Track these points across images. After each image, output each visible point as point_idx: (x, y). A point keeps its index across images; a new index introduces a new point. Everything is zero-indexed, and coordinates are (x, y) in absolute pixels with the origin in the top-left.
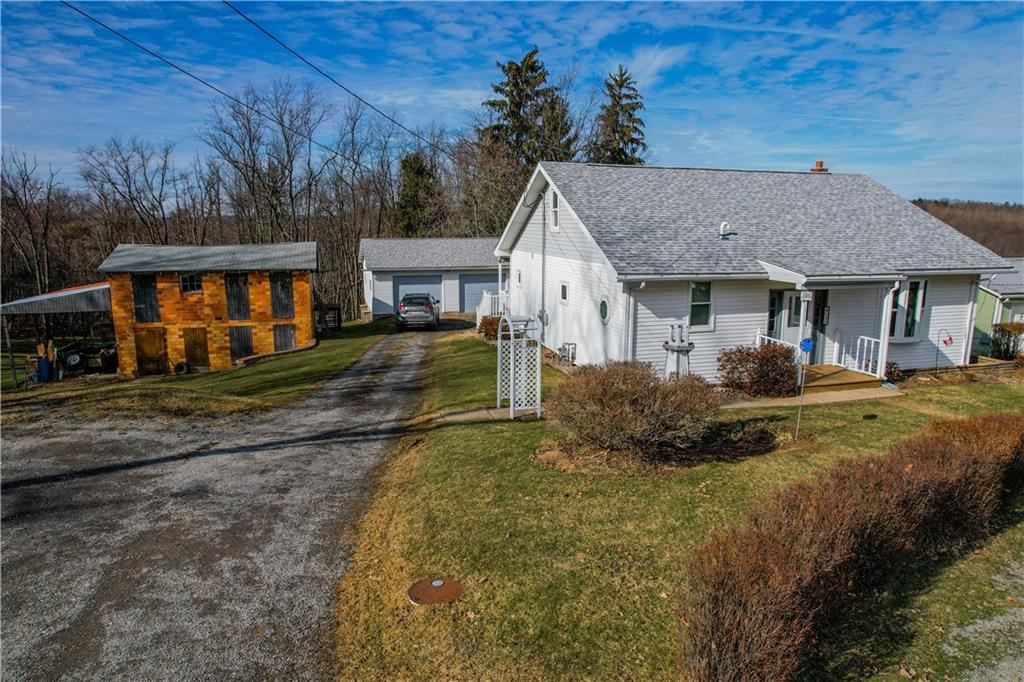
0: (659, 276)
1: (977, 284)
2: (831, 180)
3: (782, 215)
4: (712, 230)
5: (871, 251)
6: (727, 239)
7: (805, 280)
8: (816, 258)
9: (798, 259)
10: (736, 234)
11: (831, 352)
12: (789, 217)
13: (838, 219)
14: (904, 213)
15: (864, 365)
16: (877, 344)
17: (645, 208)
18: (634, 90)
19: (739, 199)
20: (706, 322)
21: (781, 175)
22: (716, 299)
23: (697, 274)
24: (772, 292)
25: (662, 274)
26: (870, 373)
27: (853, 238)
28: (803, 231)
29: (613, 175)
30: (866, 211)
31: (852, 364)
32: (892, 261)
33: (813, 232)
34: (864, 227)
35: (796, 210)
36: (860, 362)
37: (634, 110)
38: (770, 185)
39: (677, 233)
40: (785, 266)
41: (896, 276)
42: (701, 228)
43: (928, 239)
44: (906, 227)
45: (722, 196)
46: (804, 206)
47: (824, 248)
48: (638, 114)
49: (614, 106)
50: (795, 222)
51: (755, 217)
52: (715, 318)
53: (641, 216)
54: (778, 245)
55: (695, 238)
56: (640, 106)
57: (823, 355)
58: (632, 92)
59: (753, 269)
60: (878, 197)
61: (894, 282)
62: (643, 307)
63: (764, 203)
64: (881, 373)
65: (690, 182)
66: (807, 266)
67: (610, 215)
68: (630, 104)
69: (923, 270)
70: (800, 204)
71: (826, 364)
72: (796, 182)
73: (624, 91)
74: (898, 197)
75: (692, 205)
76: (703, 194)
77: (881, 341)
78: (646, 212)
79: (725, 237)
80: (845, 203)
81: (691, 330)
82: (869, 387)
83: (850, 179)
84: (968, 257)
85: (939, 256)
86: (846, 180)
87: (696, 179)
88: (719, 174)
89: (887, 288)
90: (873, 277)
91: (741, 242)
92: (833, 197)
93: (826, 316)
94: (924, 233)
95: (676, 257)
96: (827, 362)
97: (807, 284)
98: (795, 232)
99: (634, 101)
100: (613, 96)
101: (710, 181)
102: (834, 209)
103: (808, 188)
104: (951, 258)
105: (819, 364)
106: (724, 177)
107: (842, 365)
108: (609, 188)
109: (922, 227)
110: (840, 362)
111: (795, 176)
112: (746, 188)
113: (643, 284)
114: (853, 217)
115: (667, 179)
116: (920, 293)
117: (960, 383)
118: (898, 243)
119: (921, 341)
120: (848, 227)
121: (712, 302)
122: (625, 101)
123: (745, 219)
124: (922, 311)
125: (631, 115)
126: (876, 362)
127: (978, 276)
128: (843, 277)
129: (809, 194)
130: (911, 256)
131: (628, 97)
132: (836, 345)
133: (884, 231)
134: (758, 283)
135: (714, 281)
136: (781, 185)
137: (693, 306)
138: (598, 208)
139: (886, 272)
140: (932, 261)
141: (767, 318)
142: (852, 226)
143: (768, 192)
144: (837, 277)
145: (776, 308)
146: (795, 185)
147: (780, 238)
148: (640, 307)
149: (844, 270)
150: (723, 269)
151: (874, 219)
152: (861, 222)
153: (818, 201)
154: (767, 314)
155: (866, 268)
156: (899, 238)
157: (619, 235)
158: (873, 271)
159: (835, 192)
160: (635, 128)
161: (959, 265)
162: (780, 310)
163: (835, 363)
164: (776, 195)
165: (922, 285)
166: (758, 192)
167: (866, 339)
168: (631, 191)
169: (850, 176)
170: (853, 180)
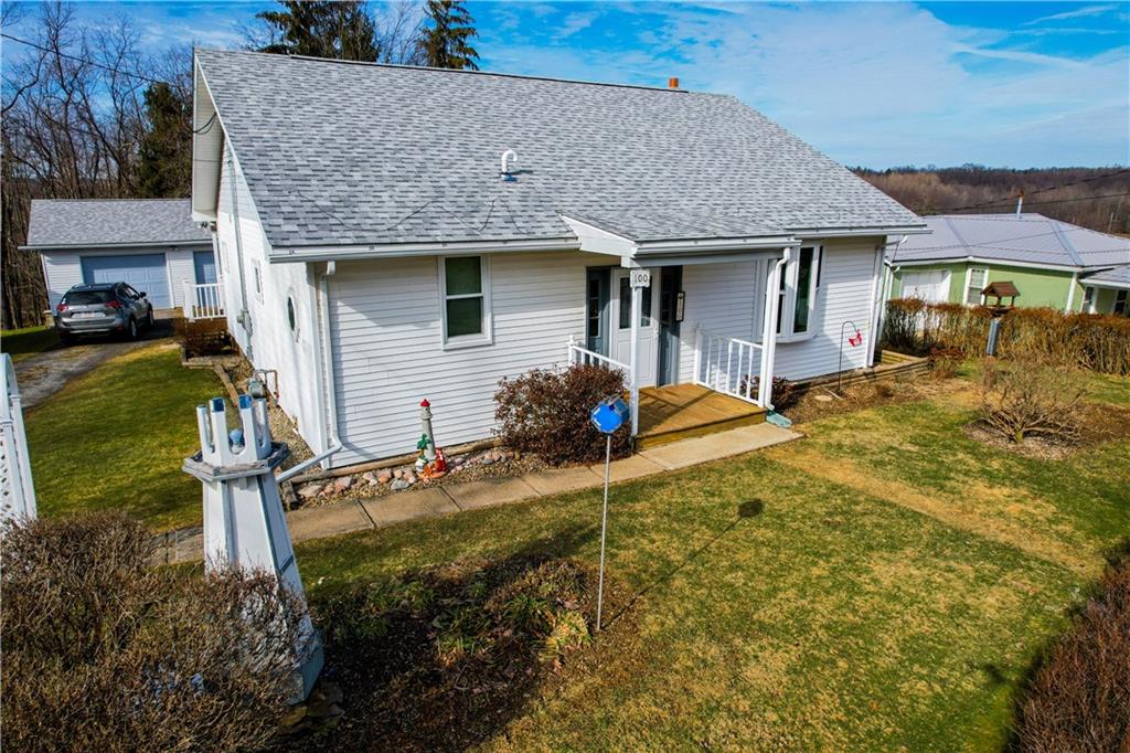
0: (366, 249)
1: (883, 249)
2: (687, 98)
3: (612, 145)
4: (491, 166)
5: (744, 200)
6: (515, 180)
7: (634, 250)
8: (661, 211)
9: (630, 214)
10: (530, 172)
11: (690, 365)
12: (623, 148)
13: (696, 154)
14: (786, 147)
15: (739, 384)
16: (758, 352)
17: (373, 126)
18: (465, 11)
19: (546, 119)
20: (478, 329)
21: (616, 89)
22: (491, 289)
23: (445, 243)
24: (591, 271)
25: (371, 245)
26: (748, 398)
27: (718, 181)
28: (642, 170)
29: (335, 75)
30: (736, 143)
31: (720, 382)
32: (775, 216)
33: (658, 172)
34: (734, 165)
35: (634, 139)
36: (734, 377)
37: (465, 36)
38: (598, 103)
39: (422, 168)
40: (604, 225)
41: (785, 240)
42: (471, 162)
43: (820, 184)
44: (790, 166)
45: (518, 114)
46: (647, 133)
47: (675, 195)
48: (469, 41)
49: (440, 31)
50: (632, 155)
51: (568, 147)
52: (493, 322)
53: (361, 140)
54: (600, 190)
55: (455, 178)
56: (472, 31)
57: (677, 368)
58: (462, 13)
59: (552, 232)
60: (751, 126)
61: (782, 249)
62: (349, 309)
63: (585, 126)
64: (764, 400)
65: (469, 92)
66: (643, 224)
67: (300, 137)
68: (459, 30)
69: (818, 229)
70: (641, 130)
71: (682, 382)
72: (637, 100)
73: (452, 12)
74: (777, 126)
75: (464, 124)
76: (486, 109)
77: (764, 347)
78: (373, 132)
79: (511, 177)
80: (708, 131)
81: (449, 346)
82: (747, 424)
83: (713, 101)
84: (872, 210)
85: (837, 209)
86: (708, 101)
87: (480, 88)
88: (519, 83)
89: (770, 261)
90: (749, 241)
91: (539, 185)
92: (690, 123)
93: (679, 306)
94: (814, 176)
95: (408, 212)
96: (683, 380)
97: (639, 258)
98: (631, 170)
99: (465, 26)
100: (438, 17)
101: (503, 91)
102: (691, 139)
103: (654, 108)
104: (852, 212)
105: (672, 384)
106: (526, 87)
107: (707, 384)
108: (316, 94)
109: (811, 166)
110: (703, 378)
111: (637, 91)
112: (561, 104)
113: (331, 266)
114: (718, 151)
115: (430, 85)
116: (815, 264)
117: (871, 403)
118: (781, 189)
119: (816, 337)
120: (710, 164)
121: (485, 292)
122: (453, 26)
123: (552, 149)
124: (817, 292)
125: (462, 44)
126: (758, 380)
127: (884, 237)
128: (700, 243)
129: (656, 116)
130: (801, 209)
131: (456, 19)
132: (697, 353)
133: (762, 172)
134: (561, 258)
135: (486, 254)
136: (616, 102)
137: (449, 302)
138: (280, 124)
139: (768, 232)
140: (829, 217)
141: (584, 316)
142: (717, 163)
143: (594, 111)
144: (692, 243)
145: (600, 298)
146: (636, 104)
147: (606, 180)
148: (342, 309)
149: (703, 231)
150: (497, 235)
151: (747, 154)
152: (729, 158)
153: (668, 127)
154: (584, 309)
155: (738, 226)
156: (783, 181)
157: (302, 171)
158: (749, 231)
159: (694, 115)
160: (468, 60)
161: (864, 222)
162: (607, 299)
163: (696, 381)
164: (606, 116)
165: (816, 253)
166: (577, 111)
167: (742, 343)
168: (356, 100)
169: (713, 96)
170: (717, 102)
